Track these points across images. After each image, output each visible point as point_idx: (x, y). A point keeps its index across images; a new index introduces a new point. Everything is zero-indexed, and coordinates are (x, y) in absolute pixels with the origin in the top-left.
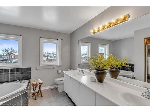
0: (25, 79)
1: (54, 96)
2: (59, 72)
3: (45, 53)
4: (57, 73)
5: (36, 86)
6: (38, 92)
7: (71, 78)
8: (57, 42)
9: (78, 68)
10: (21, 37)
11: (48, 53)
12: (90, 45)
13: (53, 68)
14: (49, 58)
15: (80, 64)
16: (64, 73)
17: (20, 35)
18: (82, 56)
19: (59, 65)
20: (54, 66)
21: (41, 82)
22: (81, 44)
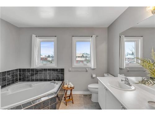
0: (59, 80)
1: (86, 106)
2: (93, 77)
3: (84, 54)
4: (91, 77)
5: (67, 90)
6: (70, 96)
7: (107, 89)
8: (91, 39)
9: (119, 75)
10: (56, 37)
11: (86, 54)
12: (140, 40)
13: (87, 71)
14: (87, 59)
15: (122, 68)
16: (98, 80)
17: (55, 36)
18: (126, 57)
19: (93, 67)
20: (87, 69)
21: (72, 86)
22: (125, 39)
